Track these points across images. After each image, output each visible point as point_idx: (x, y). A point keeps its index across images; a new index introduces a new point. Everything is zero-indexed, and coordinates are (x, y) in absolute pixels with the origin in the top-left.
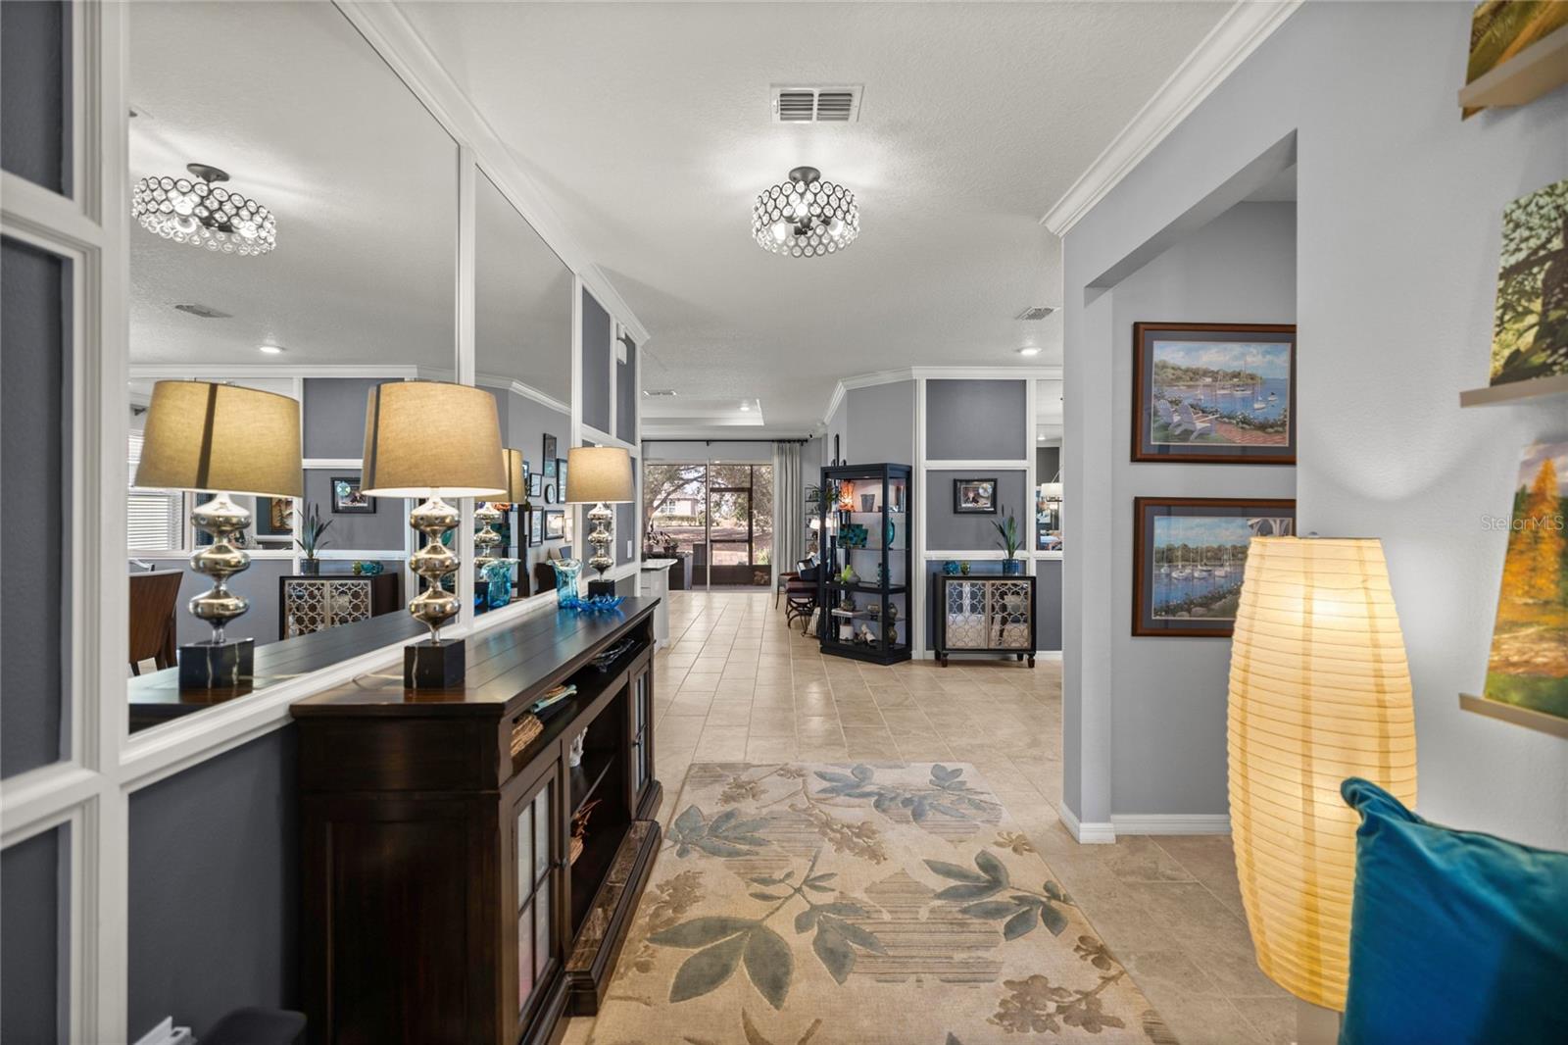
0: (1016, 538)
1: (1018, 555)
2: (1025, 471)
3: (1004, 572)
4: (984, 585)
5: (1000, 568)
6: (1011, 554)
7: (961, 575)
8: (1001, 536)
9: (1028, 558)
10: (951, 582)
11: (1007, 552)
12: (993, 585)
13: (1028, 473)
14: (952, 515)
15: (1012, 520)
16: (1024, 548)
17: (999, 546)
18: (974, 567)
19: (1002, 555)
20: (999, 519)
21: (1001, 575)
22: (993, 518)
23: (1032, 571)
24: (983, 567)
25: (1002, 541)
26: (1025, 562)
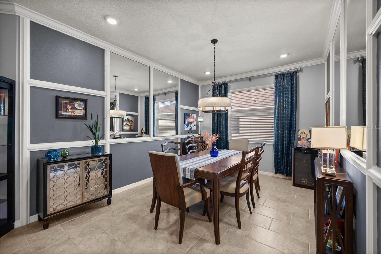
0: (99, 134)
1: (101, 142)
2: (104, 97)
3: (92, 152)
4: (79, 164)
5: (90, 150)
6: (97, 142)
7: (60, 159)
8: (91, 132)
9: (106, 144)
10: (52, 165)
11: (94, 141)
12: (86, 162)
13: (105, 98)
14: (54, 119)
15: (97, 123)
16: (104, 139)
17: (89, 138)
18: (71, 152)
19: (91, 143)
20: (89, 122)
21: (90, 155)
22: (84, 122)
23: (107, 151)
24: (78, 151)
25: (91, 135)
26: (104, 145)
